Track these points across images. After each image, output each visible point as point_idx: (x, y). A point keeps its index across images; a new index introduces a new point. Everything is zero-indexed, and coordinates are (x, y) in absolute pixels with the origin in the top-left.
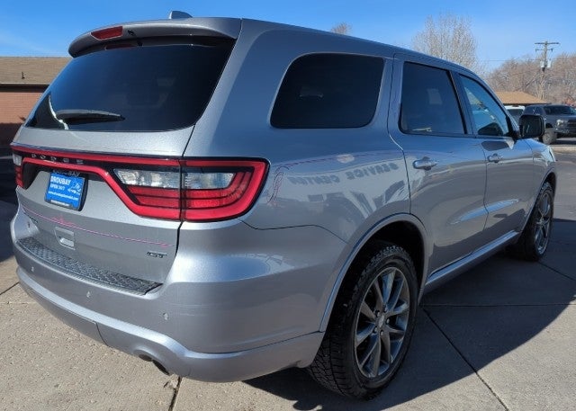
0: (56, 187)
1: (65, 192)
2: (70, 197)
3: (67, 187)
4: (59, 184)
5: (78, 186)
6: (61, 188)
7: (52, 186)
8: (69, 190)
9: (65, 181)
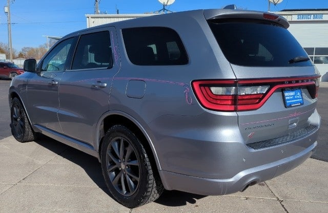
0: (289, 98)
1: (294, 99)
2: (298, 100)
3: (294, 96)
4: (289, 96)
5: (299, 94)
6: (291, 98)
7: (287, 98)
8: (296, 97)
9: (292, 93)
